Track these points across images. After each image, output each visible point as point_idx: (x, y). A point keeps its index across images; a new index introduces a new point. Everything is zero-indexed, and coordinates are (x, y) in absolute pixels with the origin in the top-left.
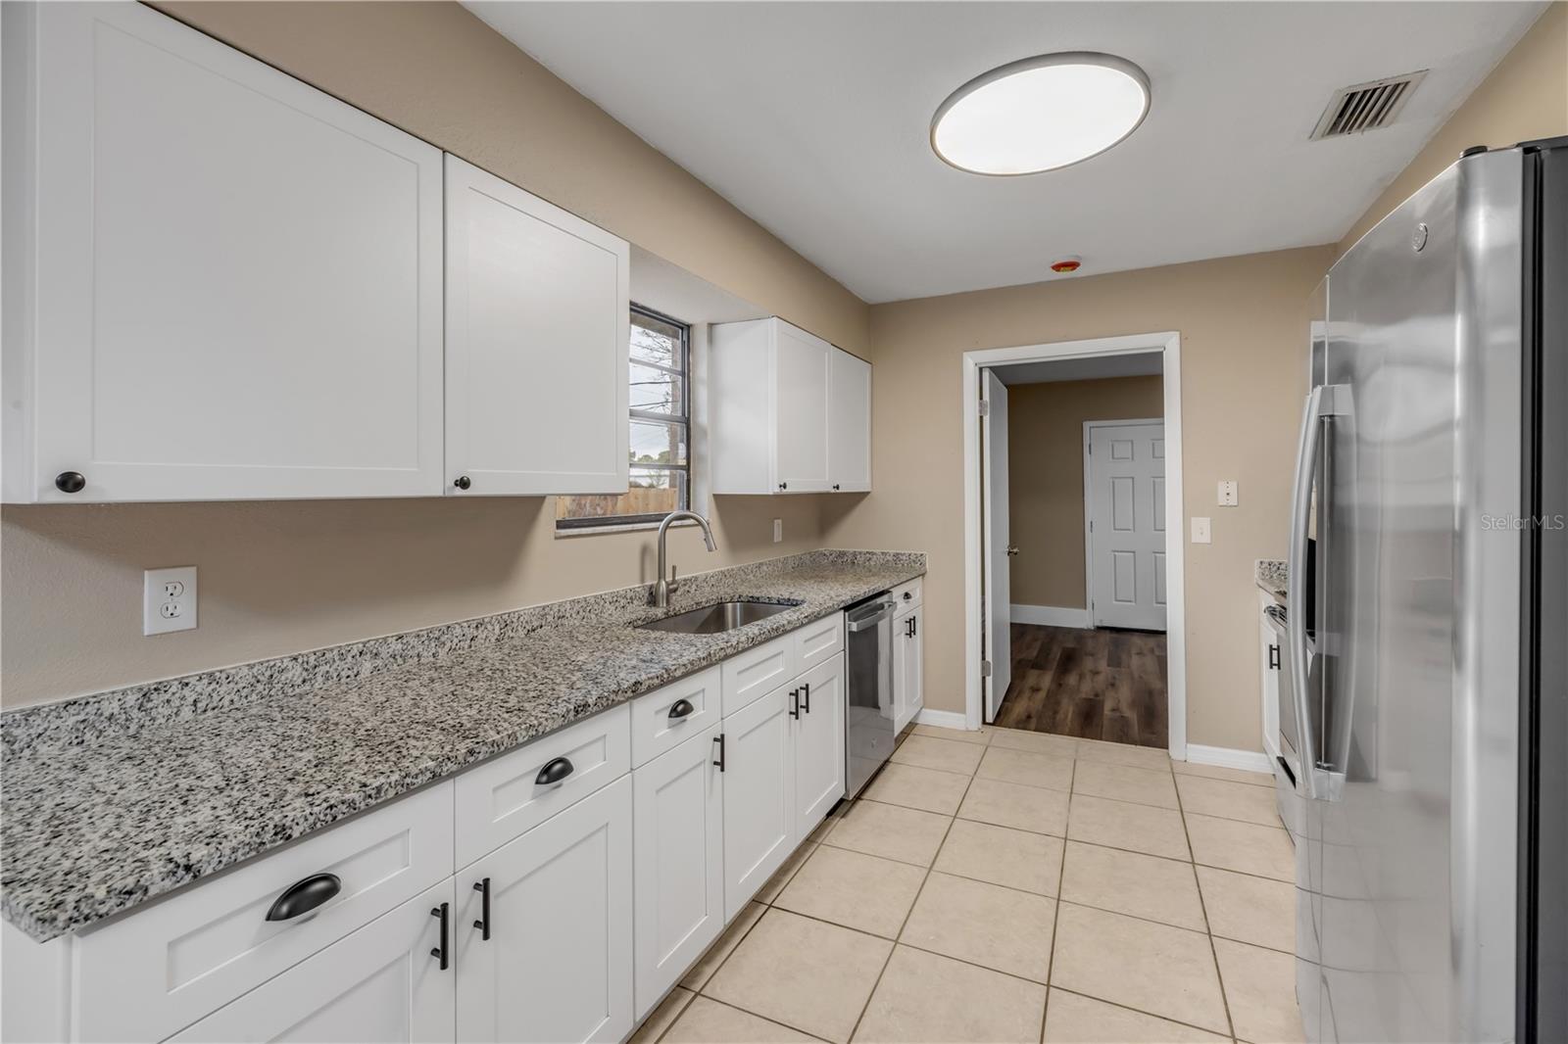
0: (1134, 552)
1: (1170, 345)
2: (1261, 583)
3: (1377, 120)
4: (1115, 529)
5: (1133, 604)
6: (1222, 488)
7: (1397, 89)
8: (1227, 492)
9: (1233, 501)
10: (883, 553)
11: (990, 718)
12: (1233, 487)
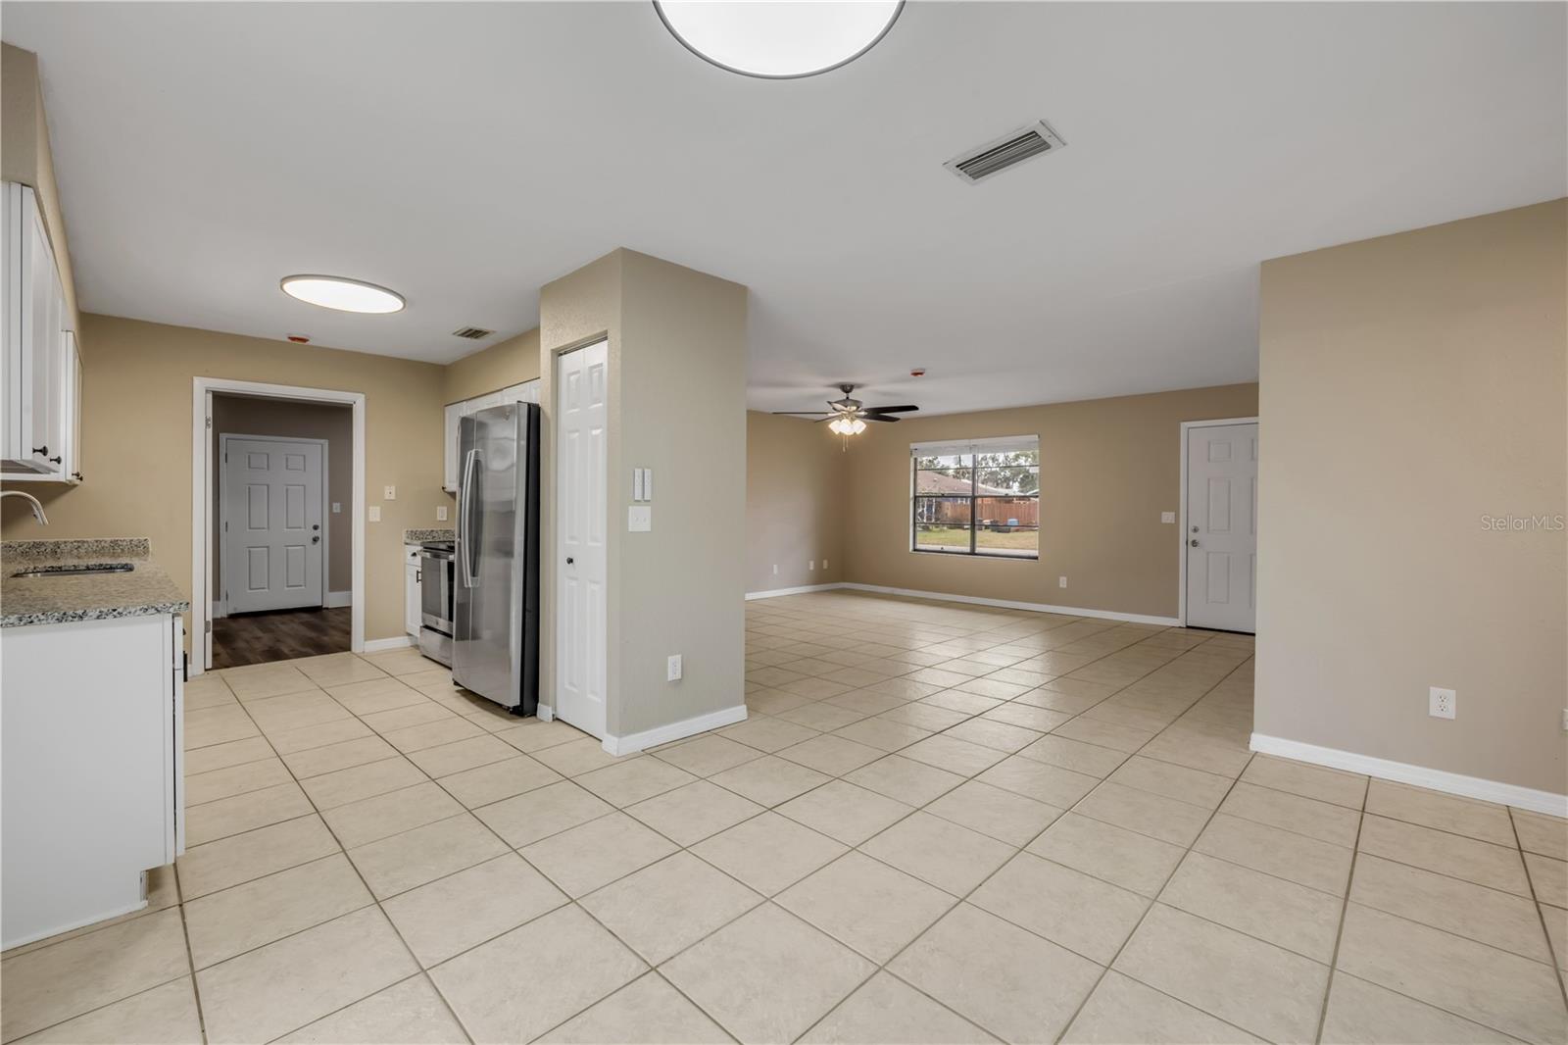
0: (268, 547)
1: (359, 403)
2: (408, 541)
3: (477, 337)
4: (250, 528)
5: (267, 590)
6: (387, 490)
7: (486, 333)
8: (390, 492)
9: (393, 497)
10: (97, 541)
11: (209, 665)
12: (393, 491)
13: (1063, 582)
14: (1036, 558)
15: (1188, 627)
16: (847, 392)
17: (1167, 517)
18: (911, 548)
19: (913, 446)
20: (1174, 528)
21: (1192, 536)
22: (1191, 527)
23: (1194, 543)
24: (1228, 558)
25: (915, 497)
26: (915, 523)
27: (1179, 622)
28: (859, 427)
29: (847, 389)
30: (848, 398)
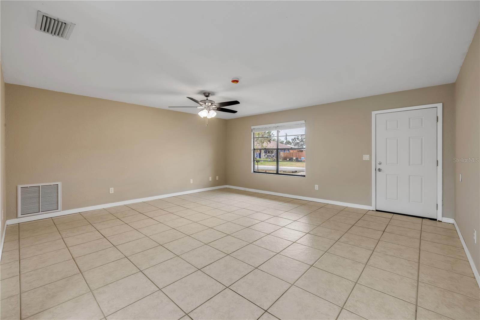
13: (317, 187)
14: (304, 176)
15: (377, 211)
16: (207, 96)
17: (366, 157)
18: (252, 171)
19: (253, 127)
20: (370, 162)
21: (378, 167)
22: (378, 162)
23: (379, 170)
24: (397, 177)
25: (254, 149)
26: (254, 160)
27: (373, 208)
28: (213, 114)
29: (207, 95)
30: (207, 99)
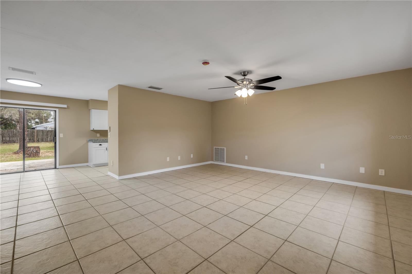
16: (244, 75)
30: (245, 78)
